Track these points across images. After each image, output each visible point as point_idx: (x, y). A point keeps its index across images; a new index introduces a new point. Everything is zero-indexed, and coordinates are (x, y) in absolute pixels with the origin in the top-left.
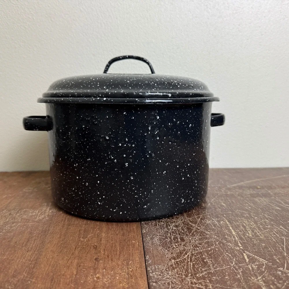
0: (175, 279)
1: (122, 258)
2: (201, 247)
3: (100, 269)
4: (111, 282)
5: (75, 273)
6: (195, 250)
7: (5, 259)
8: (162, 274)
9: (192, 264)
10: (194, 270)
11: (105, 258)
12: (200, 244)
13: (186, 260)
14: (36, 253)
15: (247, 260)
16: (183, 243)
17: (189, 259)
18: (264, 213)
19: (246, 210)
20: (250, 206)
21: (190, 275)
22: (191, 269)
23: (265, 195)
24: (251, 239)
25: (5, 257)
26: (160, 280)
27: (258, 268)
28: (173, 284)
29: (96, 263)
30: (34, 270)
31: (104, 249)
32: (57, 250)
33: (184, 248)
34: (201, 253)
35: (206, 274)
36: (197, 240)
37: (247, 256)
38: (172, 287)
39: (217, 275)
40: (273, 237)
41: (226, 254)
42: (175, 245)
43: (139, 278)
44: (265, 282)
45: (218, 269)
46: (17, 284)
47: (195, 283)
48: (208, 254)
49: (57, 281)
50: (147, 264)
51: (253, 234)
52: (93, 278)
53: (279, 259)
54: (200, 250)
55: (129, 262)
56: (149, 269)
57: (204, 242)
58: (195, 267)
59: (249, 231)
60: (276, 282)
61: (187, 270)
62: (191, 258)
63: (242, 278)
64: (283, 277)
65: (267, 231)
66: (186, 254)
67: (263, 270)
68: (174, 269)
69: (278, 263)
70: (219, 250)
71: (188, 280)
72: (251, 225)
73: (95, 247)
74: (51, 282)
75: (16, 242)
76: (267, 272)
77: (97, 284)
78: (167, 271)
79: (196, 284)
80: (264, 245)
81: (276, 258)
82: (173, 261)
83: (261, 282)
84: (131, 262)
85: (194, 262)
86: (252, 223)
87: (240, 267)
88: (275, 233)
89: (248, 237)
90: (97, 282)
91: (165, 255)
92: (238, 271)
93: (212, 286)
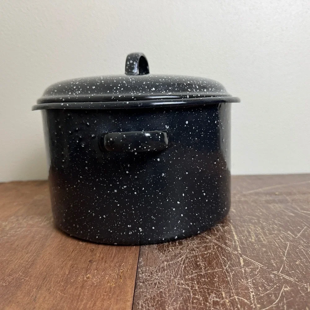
0: (163, 280)
1: (116, 260)
2: (197, 250)
3: (91, 270)
4: (100, 282)
5: (67, 273)
6: (190, 253)
7: (5, 260)
8: (151, 275)
9: (183, 267)
10: (185, 272)
11: (99, 260)
12: (197, 248)
13: (179, 263)
14: (35, 254)
15: (242, 264)
16: (180, 247)
17: (182, 262)
18: (274, 219)
19: (257, 216)
20: (261, 212)
21: (179, 276)
22: (181, 271)
23: (281, 202)
24: (252, 243)
25: (5, 259)
26: (147, 281)
27: (251, 272)
28: (160, 284)
29: (90, 264)
30: (30, 270)
31: (101, 253)
32: (55, 253)
33: (180, 251)
34: (196, 256)
35: (195, 276)
36: (195, 244)
37: (243, 260)
38: (158, 287)
39: (207, 277)
40: (277, 242)
41: (221, 258)
42: (171, 249)
43: (127, 279)
44: (254, 284)
45: (209, 271)
46: (11, 281)
47: (182, 283)
48: (203, 257)
49: (49, 279)
50: (138, 265)
51: (256, 239)
52: (83, 278)
53: (276, 263)
54: (196, 253)
55: (121, 264)
56: (139, 270)
57: (202, 246)
58: (186, 270)
59: (253, 236)
60: (266, 284)
61: (177, 272)
62: (184, 261)
63: (232, 281)
64: (275, 280)
65: (272, 237)
66: (181, 257)
67: (256, 273)
68: (164, 270)
69: (274, 266)
70: (216, 254)
71: (176, 281)
72: (257, 231)
73: (92, 250)
74: (43, 281)
75: (18, 245)
76: (260, 275)
77: (86, 283)
78: (156, 272)
79: (182, 284)
80: (265, 249)
81: (273, 262)
82: (166, 263)
83: (250, 285)
84: (124, 264)
85: (186, 265)
86: (258, 228)
87: (232, 270)
88: (281, 238)
89: (250, 242)
90: (86, 281)
91: (159, 258)
92: (229, 274)
93: (198, 287)
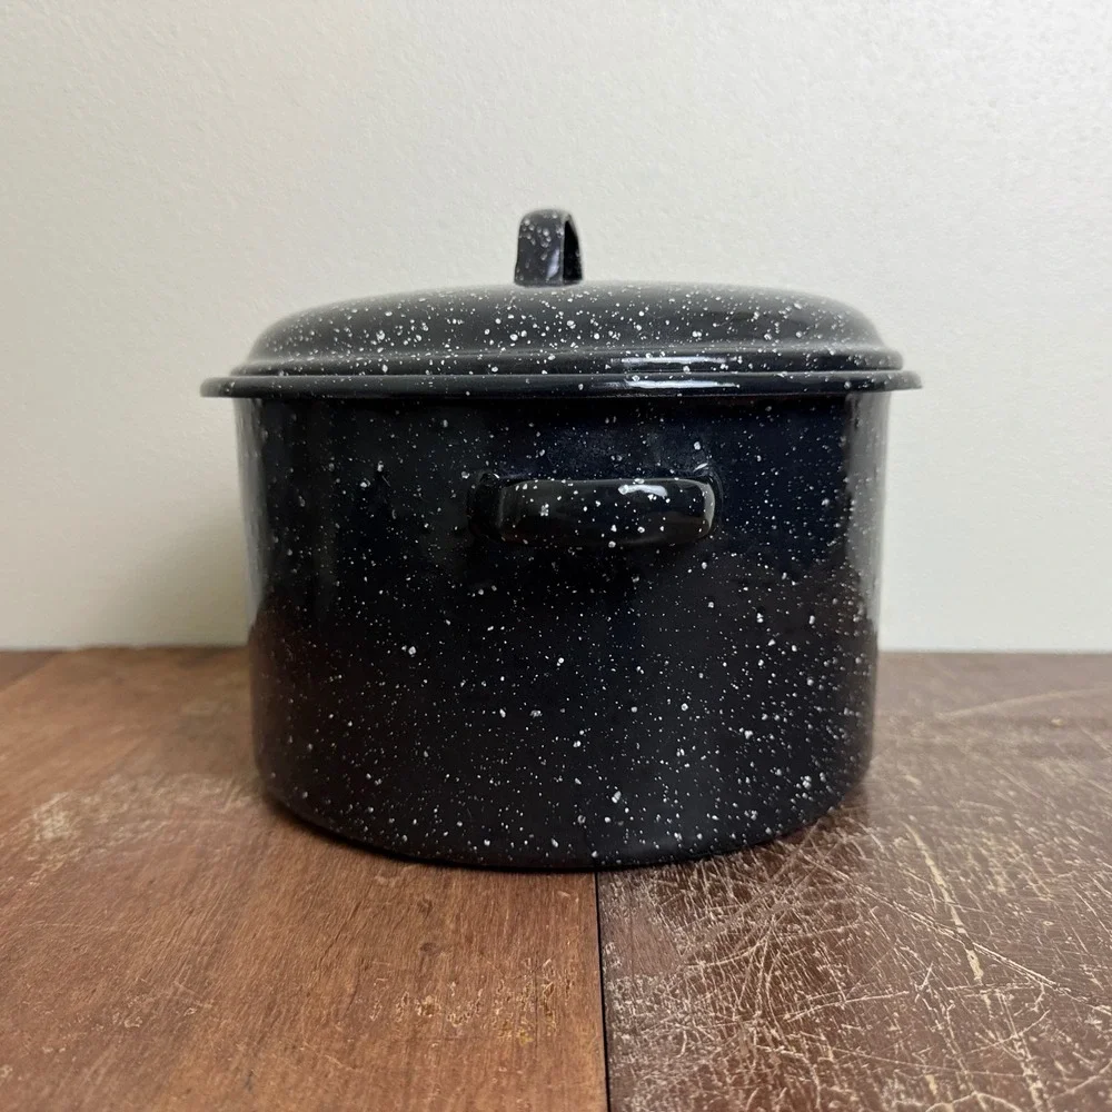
0: (704, 1024)
1: (518, 946)
2: (808, 922)
3: (436, 980)
4: (475, 1026)
5: (350, 989)
6: (785, 930)
7: (113, 933)
8: (656, 1006)
9: (769, 979)
10: (776, 999)
11: (459, 943)
12: (807, 913)
13: (751, 965)
14: (218, 917)
15: (979, 974)
16: (743, 907)
17: (759, 962)
18: (1064, 816)
19: (1000, 802)
20: (1013, 787)
21: (759, 1013)
22: (764, 995)
23: (1077, 753)
24: (1002, 902)
25: (112, 929)
26: (648, 1026)
27: (1016, 1005)
28: (695, 1040)
29: (427, 959)
30: (212, 974)
31: (458, 918)
32: (292, 913)
33: (746, 922)
34: (808, 942)
35: (817, 1015)
36: (798, 899)
37: (980, 961)
38: (688, 1049)
39: (860, 1017)
40: (1088, 899)
41: (899, 950)
42: (714, 912)
43: (572, 1016)
44: (1033, 1049)
45: (863, 999)
46: (151, 1014)
47: (774, 1039)
48: (832, 946)
49: (288, 1011)
50: (604, 969)
51: (1014, 886)
52: (412, 1009)
53: (1100, 976)
54: (804, 931)
55: (542, 961)
56: (611, 987)
57: (821, 906)
58: (781, 989)
59: (999, 874)
60: (1078, 1052)
61: (749, 998)
62: (768, 958)
63: (952, 1033)
64: (1107, 1037)
65: (1067, 878)
66: (752, 943)
67: (1036, 1009)
68: (701, 990)
69: (1096, 987)
70: (877, 935)
71: (751, 1029)
72: (1010, 855)
73: (427, 905)
74: (267, 1016)
75: (151, 882)
76: (1049, 1016)
77: (425, 1028)
78: (675, 996)
79: (776, 1043)
80: (1051, 923)
81: (1089, 971)
82: (702, 964)
83: (1022, 1051)
84: (549, 960)
85: (778, 973)
86: (1011, 846)
87: (946, 997)
88: (1099, 886)
89: (994, 895)
90: (425, 1021)
91: (675, 945)
92: (939, 1010)
93: (836, 1055)
